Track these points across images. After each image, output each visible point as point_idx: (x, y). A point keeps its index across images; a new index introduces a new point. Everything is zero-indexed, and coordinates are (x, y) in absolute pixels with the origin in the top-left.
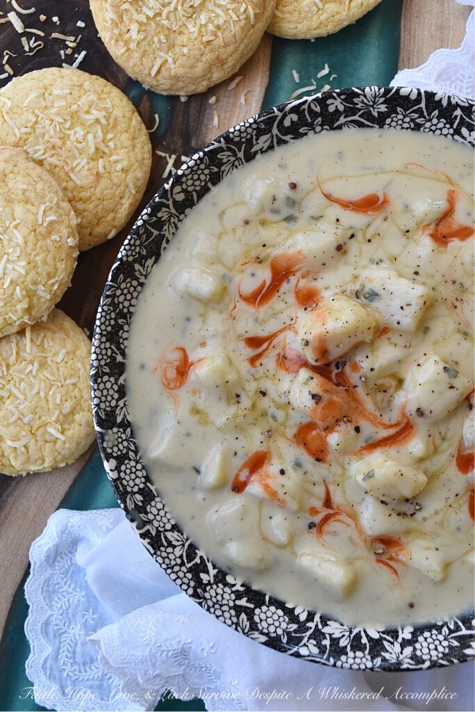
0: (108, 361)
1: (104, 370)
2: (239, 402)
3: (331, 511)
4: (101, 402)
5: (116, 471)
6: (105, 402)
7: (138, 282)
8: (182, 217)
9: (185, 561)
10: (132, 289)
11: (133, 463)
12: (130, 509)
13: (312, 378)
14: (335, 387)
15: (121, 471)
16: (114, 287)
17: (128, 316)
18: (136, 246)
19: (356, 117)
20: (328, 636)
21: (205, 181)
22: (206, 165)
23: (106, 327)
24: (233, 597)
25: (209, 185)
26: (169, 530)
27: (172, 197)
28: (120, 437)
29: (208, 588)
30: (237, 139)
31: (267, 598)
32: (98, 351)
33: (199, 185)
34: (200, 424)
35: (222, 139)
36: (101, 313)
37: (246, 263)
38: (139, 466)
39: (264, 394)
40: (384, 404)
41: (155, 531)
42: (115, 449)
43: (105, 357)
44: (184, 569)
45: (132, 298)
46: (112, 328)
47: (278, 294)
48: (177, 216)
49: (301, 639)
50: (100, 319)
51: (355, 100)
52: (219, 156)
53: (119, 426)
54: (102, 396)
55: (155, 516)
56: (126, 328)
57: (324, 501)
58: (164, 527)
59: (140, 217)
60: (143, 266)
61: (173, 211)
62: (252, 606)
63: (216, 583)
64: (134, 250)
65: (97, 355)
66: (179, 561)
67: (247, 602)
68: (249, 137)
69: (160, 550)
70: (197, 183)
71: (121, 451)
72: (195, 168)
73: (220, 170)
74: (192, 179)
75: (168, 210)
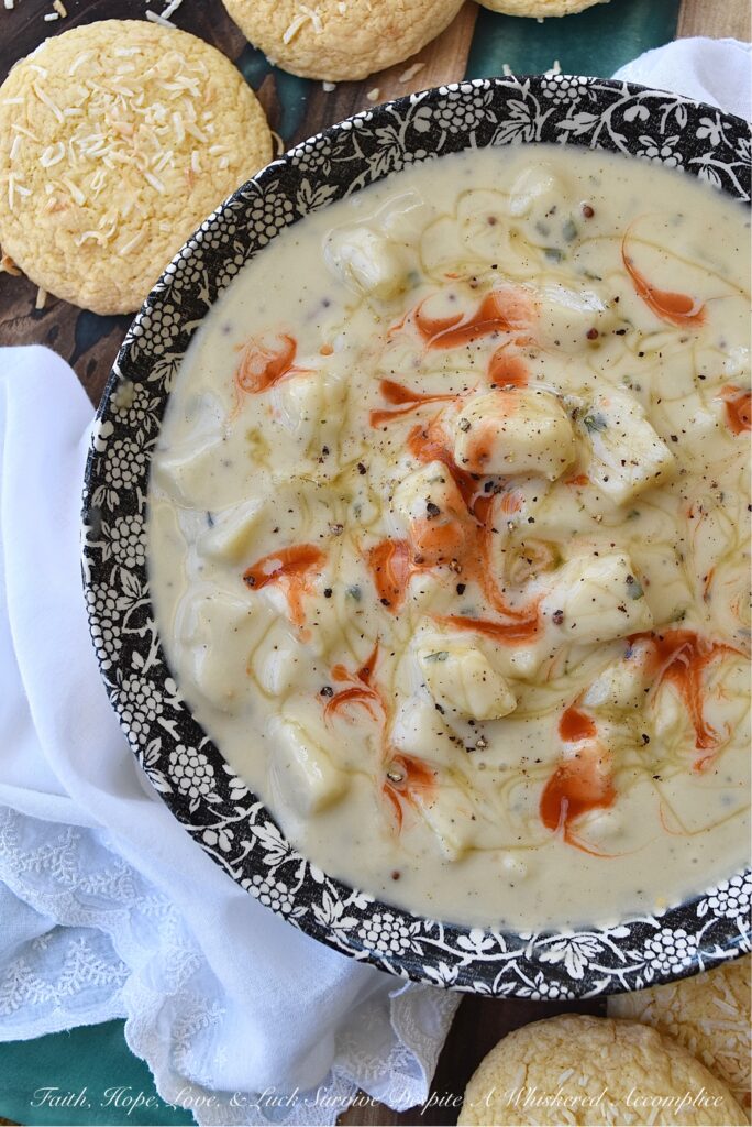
0: (188, 288)
1: (173, 296)
2: (321, 461)
3: (363, 687)
4: (143, 336)
5: (105, 443)
6: (148, 340)
7: (294, 207)
8: (408, 156)
9: (125, 621)
10: (279, 211)
11: (135, 448)
12: (93, 504)
13: (443, 481)
14: (466, 512)
15: (113, 447)
16: (258, 191)
17: (252, 245)
18: (321, 155)
19: (727, 168)
20: (254, 839)
21: (469, 125)
22: (484, 103)
23: (214, 239)
24: (160, 709)
25: (472, 136)
26: (128, 569)
27: (412, 117)
28: (140, 402)
29: (133, 676)
30: (548, 94)
31: (204, 741)
32: (182, 264)
33: (458, 127)
34: (252, 456)
35: (528, 81)
36: (217, 214)
37: (453, 276)
38: (141, 458)
39: (363, 470)
40: (518, 579)
41: (109, 556)
42: (123, 413)
43: (186, 280)
44: (116, 630)
45: (273, 224)
46: (220, 247)
47: (469, 344)
48: (402, 151)
49: (216, 820)
50: (210, 222)
51: (741, 141)
52: (510, 103)
53: (148, 386)
54: (150, 329)
55: (121, 536)
56: (239, 260)
57: (362, 666)
58: (124, 559)
59: (351, 118)
60: (314, 191)
61: (401, 139)
62: (178, 738)
63: (148, 678)
64: (315, 159)
65: (178, 269)
66: (116, 616)
67: (174, 728)
68: (566, 101)
69: (99, 585)
70: (457, 122)
71: (129, 421)
72: (467, 99)
73: (499, 123)
74: (453, 110)
75: (395, 134)
